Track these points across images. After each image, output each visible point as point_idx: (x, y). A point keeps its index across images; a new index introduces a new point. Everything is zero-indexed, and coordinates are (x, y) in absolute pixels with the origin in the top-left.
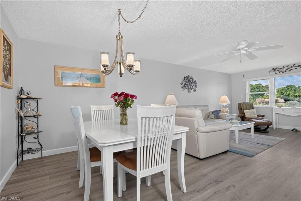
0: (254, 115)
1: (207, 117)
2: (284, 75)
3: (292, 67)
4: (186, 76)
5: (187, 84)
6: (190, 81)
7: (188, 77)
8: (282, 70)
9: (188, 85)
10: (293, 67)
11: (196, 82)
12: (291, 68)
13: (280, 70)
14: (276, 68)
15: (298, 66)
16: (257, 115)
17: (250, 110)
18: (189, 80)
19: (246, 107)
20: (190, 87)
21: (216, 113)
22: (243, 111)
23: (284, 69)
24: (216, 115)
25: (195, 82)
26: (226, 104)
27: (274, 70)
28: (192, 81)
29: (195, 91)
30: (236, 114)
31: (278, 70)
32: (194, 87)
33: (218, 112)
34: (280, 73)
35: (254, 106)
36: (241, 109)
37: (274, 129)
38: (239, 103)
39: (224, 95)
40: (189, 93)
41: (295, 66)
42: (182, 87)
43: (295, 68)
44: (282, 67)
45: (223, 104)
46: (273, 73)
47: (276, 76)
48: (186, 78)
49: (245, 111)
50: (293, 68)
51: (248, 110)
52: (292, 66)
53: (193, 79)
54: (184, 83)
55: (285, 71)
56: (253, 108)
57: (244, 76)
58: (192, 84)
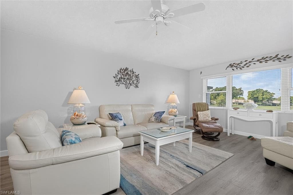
0: (207, 118)
1: (148, 119)
2: (241, 71)
3: (250, 62)
4: (122, 68)
5: (124, 79)
6: (130, 75)
7: (127, 69)
8: (239, 66)
9: (126, 79)
10: (252, 62)
11: (139, 76)
12: (249, 64)
13: (238, 66)
14: (234, 64)
15: (257, 61)
16: (211, 118)
17: (204, 112)
18: (127, 73)
19: (201, 108)
20: (130, 82)
21: (158, 115)
22: (196, 112)
23: (242, 65)
24: (157, 117)
25: (137, 77)
26: (174, 104)
27: (231, 66)
28: (132, 75)
29: (137, 86)
30: (186, 117)
31: (235, 66)
32: (135, 82)
33: (160, 113)
34: (237, 69)
35: (210, 107)
36: (195, 110)
37: (229, 135)
38: (194, 103)
39: (174, 93)
40: (128, 89)
41: (254, 60)
42: (115, 82)
43: (254, 64)
44: (239, 62)
45: (172, 104)
46: (230, 69)
47: (233, 72)
48: (123, 71)
49: (199, 113)
50: (252, 64)
51: (202, 111)
52: (251, 60)
53: (133, 72)
54: (119, 76)
55: (243, 67)
56: (208, 109)
57: (201, 73)
58: (133, 78)
